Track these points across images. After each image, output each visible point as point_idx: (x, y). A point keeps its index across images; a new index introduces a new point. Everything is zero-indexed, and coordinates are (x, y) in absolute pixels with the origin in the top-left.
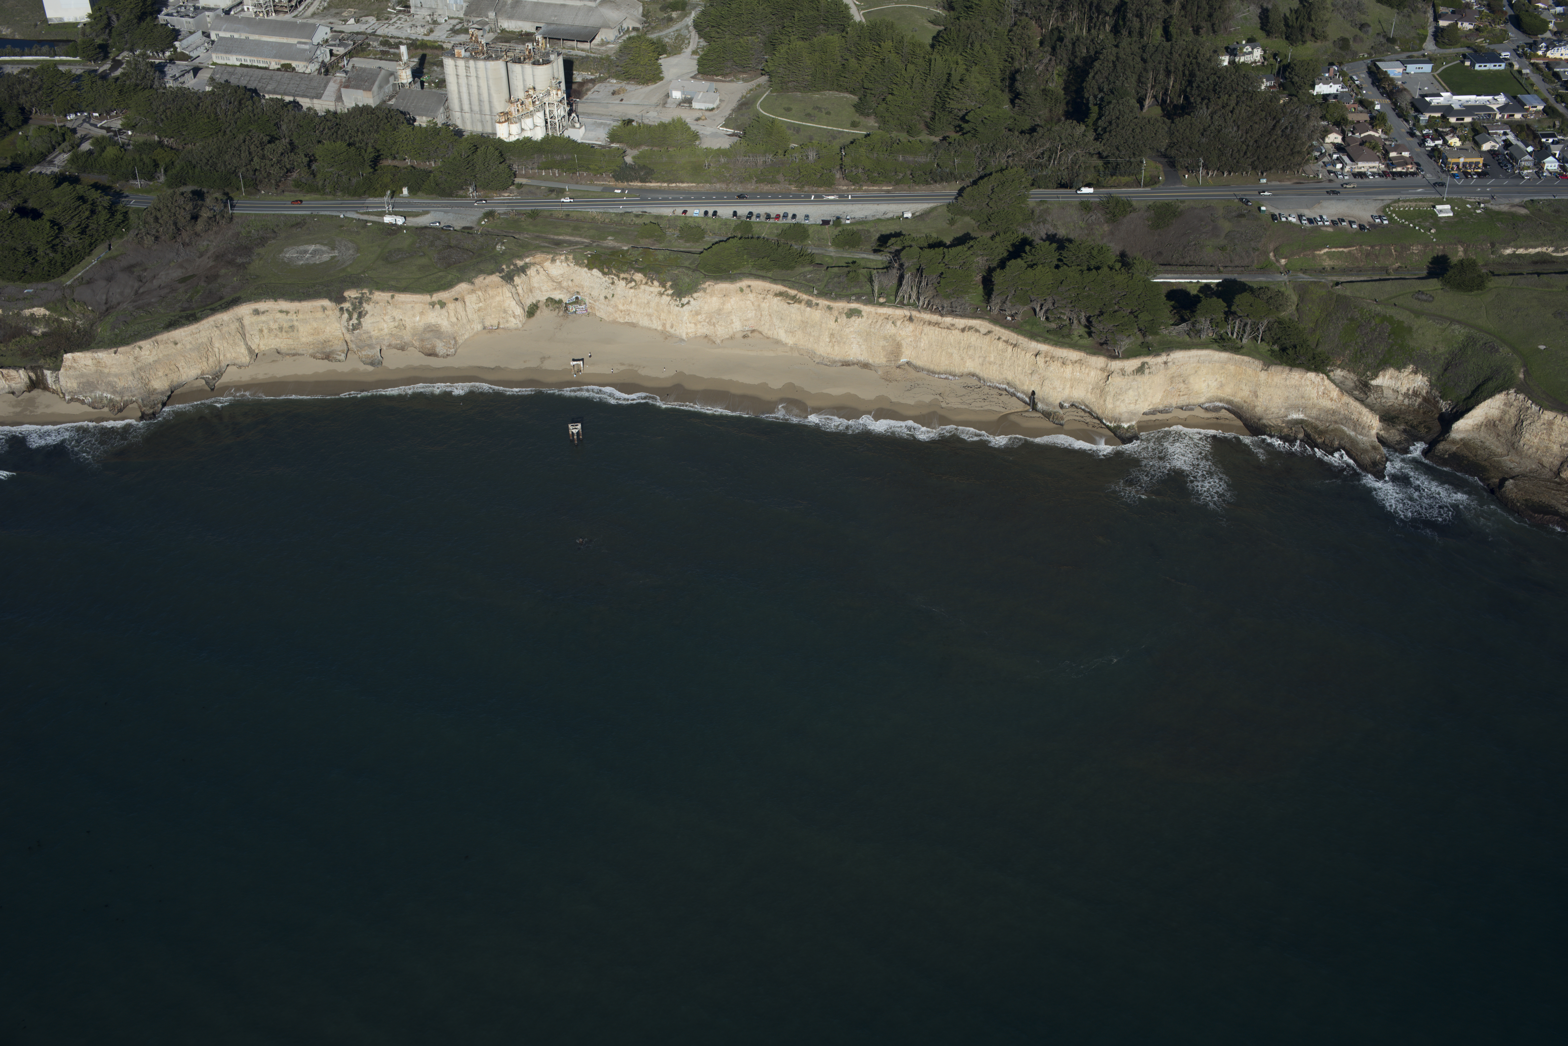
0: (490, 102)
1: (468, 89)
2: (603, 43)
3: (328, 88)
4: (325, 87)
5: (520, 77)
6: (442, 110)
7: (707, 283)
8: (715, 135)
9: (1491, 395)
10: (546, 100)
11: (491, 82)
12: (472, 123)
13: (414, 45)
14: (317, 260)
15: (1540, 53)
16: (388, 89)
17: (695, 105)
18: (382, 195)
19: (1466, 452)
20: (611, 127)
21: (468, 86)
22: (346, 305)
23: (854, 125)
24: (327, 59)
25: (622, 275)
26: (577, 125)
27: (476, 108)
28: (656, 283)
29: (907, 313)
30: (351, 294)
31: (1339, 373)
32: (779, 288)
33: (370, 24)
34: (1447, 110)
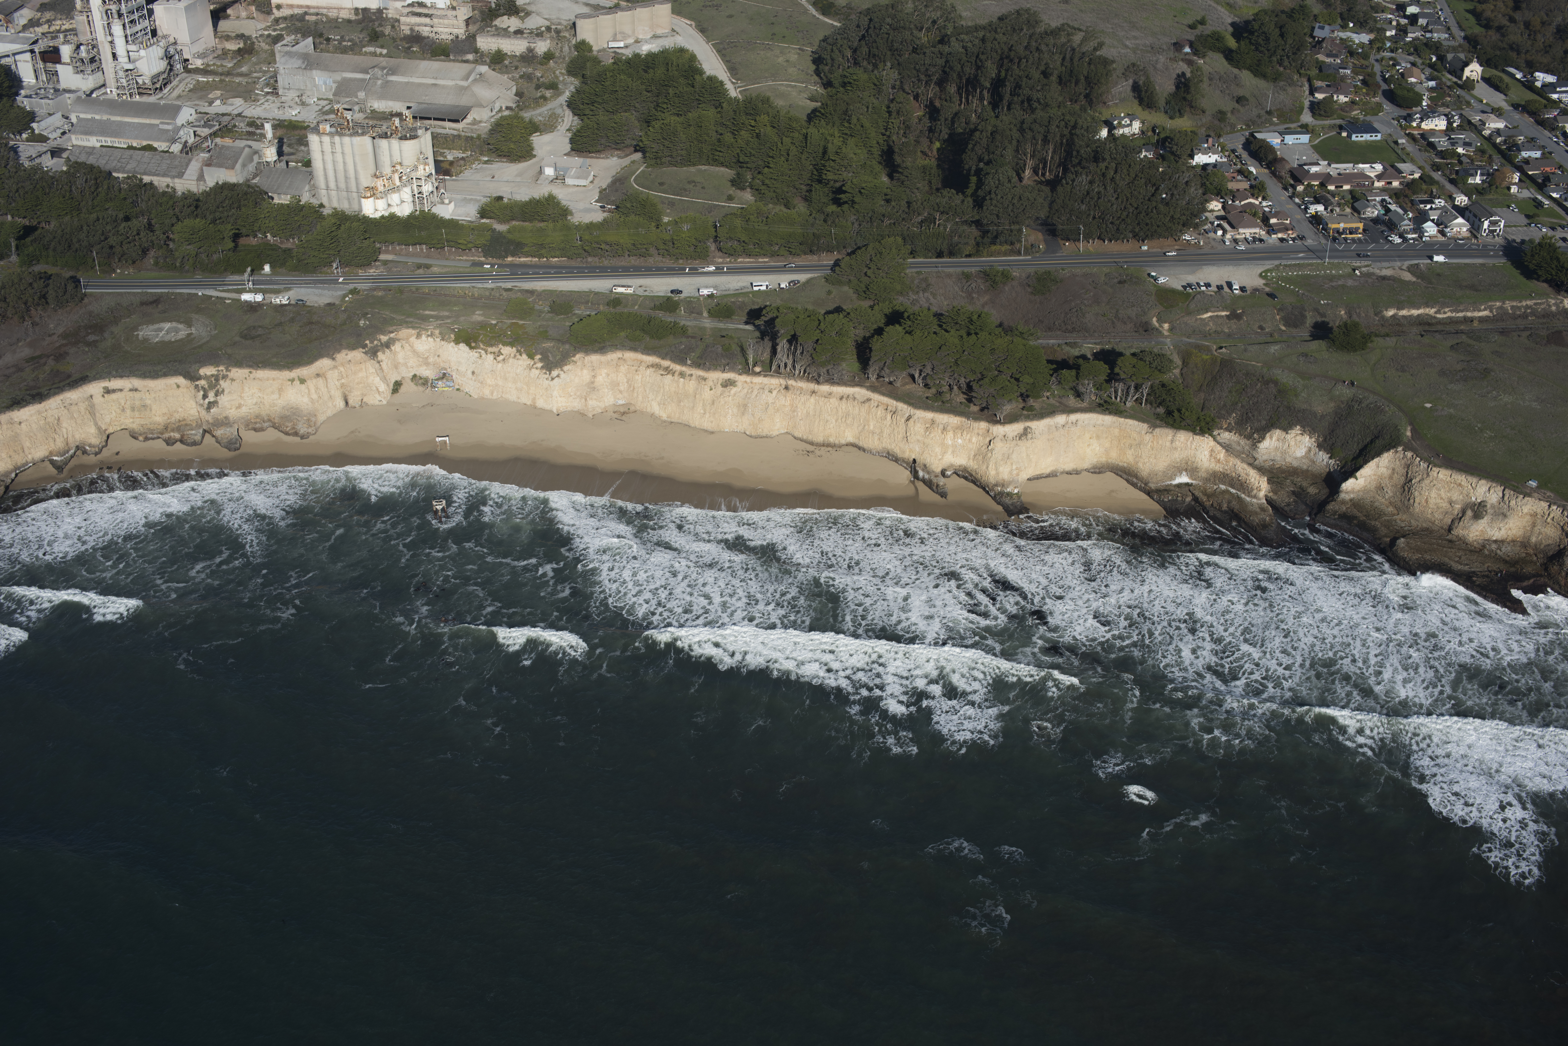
0: (356, 179)
1: (334, 165)
2: (475, 122)
3: (190, 167)
4: (187, 165)
5: (387, 153)
6: (307, 188)
7: (578, 356)
8: (588, 210)
9: (1378, 454)
10: (414, 175)
11: (357, 158)
12: (339, 200)
13: (279, 125)
14: (172, 337)
15: (1414, 124)
16: (251, 167)
17: (569, 181)
18: (242, 272)
19: (1356, 512)
20: (480, 204)
21: (334, 162)
22: (202, 383)
23: (730, 198)
24: (191, 140)
25: (490, 349)
26: (447, 201)
27: (342, 185)
28: (524, 356)
29: (783, 382)
30: (208, 371)
31: (1226, 436)
32: (653, 359)
33: (237, 105)
34: (1325, 179)
